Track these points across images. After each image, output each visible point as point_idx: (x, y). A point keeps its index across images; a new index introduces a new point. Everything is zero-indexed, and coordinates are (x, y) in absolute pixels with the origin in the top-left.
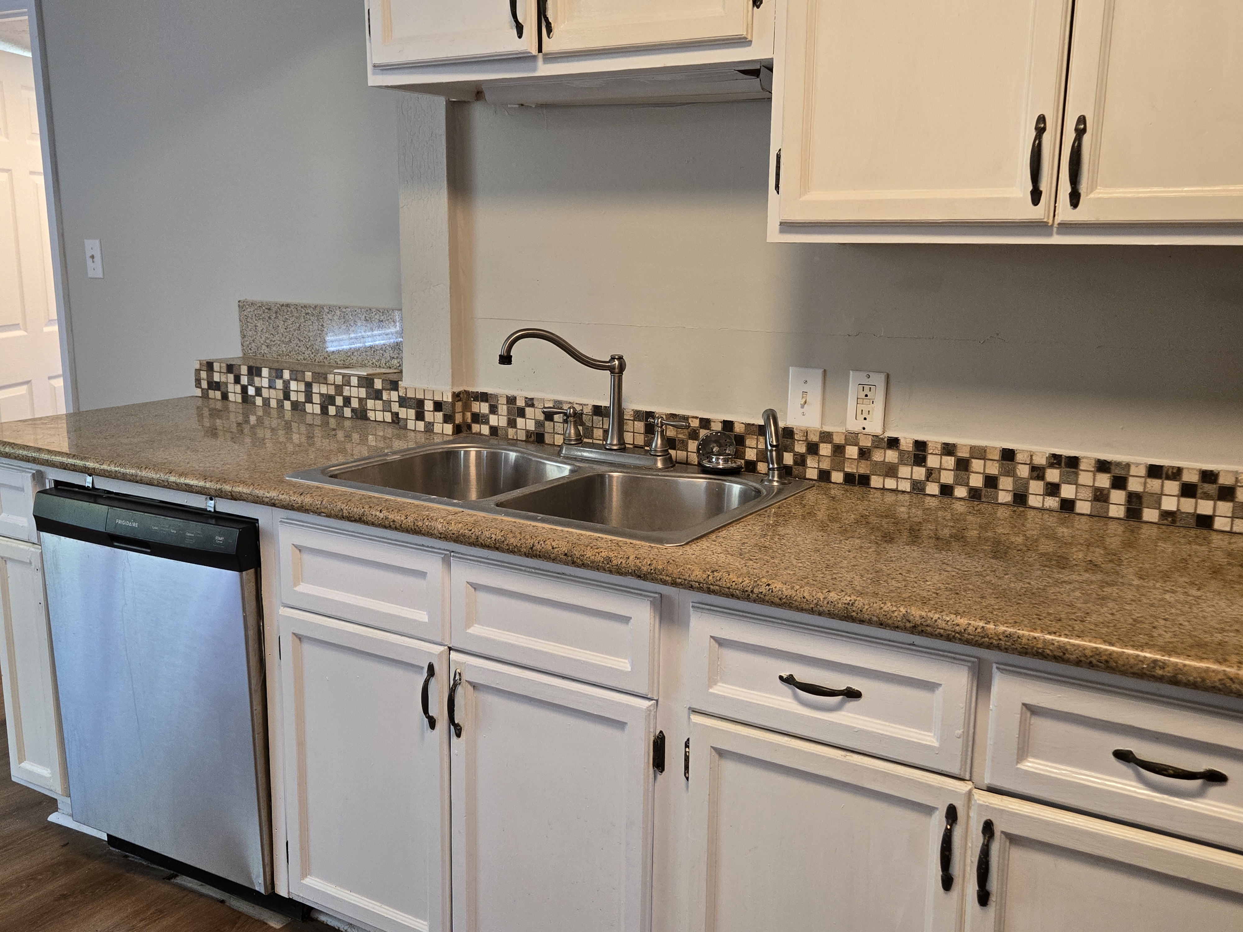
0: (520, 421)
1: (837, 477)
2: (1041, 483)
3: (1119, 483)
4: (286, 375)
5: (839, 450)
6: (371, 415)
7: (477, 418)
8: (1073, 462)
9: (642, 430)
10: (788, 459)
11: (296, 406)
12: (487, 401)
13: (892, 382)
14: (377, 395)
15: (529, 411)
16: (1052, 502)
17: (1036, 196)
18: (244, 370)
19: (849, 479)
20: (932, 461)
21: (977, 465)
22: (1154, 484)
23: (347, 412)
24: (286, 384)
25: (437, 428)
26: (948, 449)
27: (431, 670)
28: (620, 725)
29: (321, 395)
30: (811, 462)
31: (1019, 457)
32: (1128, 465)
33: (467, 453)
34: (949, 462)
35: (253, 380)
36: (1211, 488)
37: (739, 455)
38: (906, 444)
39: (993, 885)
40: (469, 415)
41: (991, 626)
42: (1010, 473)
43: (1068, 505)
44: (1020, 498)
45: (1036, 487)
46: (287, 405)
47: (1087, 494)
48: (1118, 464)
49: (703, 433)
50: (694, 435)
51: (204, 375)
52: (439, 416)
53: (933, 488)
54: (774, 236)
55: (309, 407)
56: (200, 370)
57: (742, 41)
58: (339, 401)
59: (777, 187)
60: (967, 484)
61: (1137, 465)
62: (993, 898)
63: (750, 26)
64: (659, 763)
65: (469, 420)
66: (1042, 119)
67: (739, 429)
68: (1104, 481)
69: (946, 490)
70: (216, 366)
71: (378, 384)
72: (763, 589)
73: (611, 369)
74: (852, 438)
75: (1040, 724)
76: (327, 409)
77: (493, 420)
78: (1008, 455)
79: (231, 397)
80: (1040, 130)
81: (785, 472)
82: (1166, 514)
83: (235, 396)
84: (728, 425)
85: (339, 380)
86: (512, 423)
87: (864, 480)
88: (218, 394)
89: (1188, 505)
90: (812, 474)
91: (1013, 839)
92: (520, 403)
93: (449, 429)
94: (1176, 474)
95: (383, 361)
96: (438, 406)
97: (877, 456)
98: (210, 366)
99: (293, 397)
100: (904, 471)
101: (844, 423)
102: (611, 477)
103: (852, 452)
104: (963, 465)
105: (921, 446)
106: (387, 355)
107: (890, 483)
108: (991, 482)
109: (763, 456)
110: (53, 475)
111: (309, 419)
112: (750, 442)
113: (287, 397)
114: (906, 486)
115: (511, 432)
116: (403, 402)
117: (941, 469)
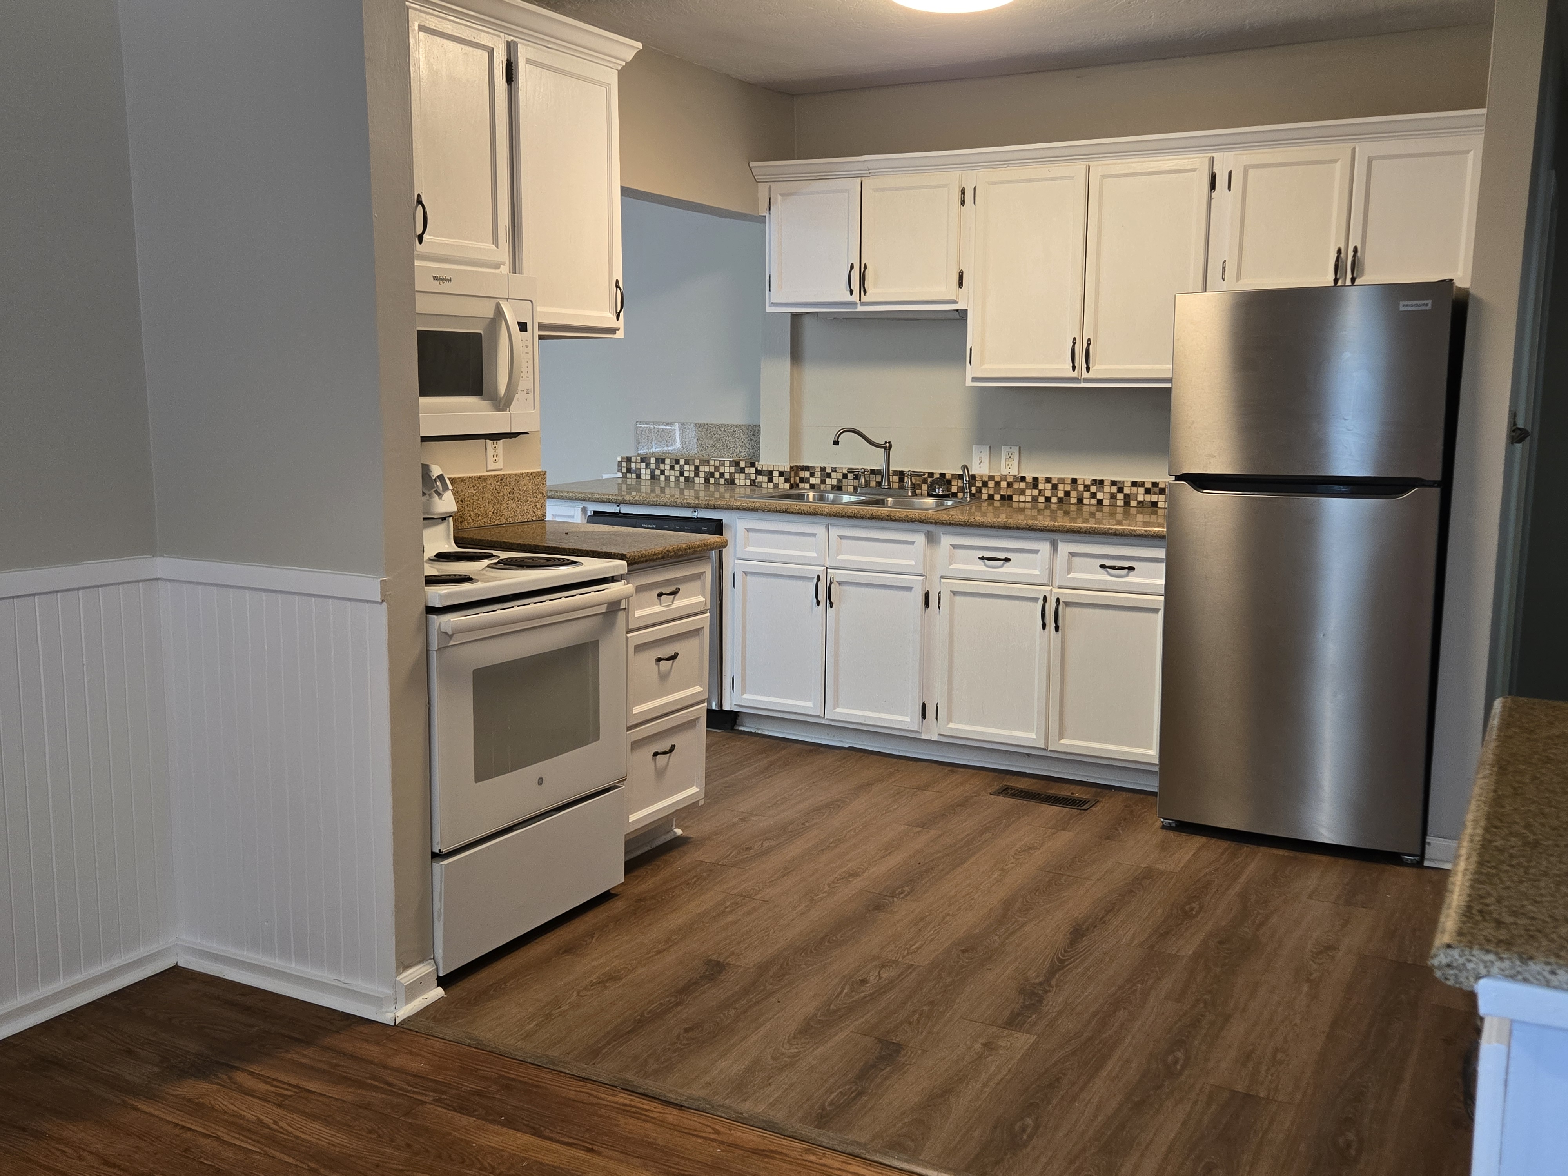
0: (828, 481)
1: (997, 497)
2: (1089, 493)
3: (1120, 490)
4: (682, 462)
5: (998, 484)
6: (737, 482)
7: (802, 480)
8: (1101, 482)
9: (897, 481)
10: (974, 490)
11: (687, 479)
12: (808, 470)
13: (1022, 452)
14: (742, 470)
15: (833, 475)
16: (1094, 501)
17: (1074, 368)
18: (653, 460)
19: (1003, 497)
20: (1041, 486)
21: (1061, 487)
22: (1134, 489)
23: (722, 481)
24: (682, 467)
25: (781, 486)
26: (1048, 480)
27: (819, 578)
28: (910, 589)
29: (705, 472)
30: (984, 491)
31: (1079, 482)
32: (1124, 482)
33: (808, 495)
34: (1049, 486)
35: (659, 466)
36: (1156, 490)
37: (949, 490)
38: (1029, 479)
39: (1060, 623)
40: (797, 479)
41: (1056, 524)
42: (1075, 489)
43: (1100, 502)
44: (1080, 501)
45: (1087, 495)
46: (682, 479)
47: (1108, 496)
48: (1120, 482)
49: (930, 480)
50: (925, 481)
51: (624, 464)
52: (782, 479)
53: (1042, 499)
54: (969, 383)
55: (696, 480)
56: (621, 461)
57: (955, 302)
58: (717, 475)
59: (970, 363)
60: (1057, 496)
61: (1127, 481)
62: (1060, 630)
63: (957, 296)
64: (927, 604)
65: (798, 482)
66: (1075, 339)
67: (948, 477)
68: (1114, 489)
69: (1048, 499)
70: (633, 459)
71: (742, 465)
72: (973, 520)
73: (885, 448)
74: (1004, 478)
75: (1076, 560)
76: (709, 480)
77: (812, 481)
78: (1074, 481)
79: (643, 477)
80: (1074, 343)
81: (973, 495)
82: (1139, 502)
83: (645, 474)
84: (943, 475)
85: (717, 464)
86: (823, 482)
87: (1010, 498)
88: (634, 476)
89: (1148, 498)
90: (985, 496)
91: (1067, 604)
92: (828, 470)
93: (787, 486)
94: (1142, 484)
95: (735, 454)
96: (781, 474)
97: (1016, 486)
98: (629, 460)
99: (686, 474)
100: (1028, 492)
101: (1000, 471)
102: (887, 501)
103: (1004, 484)
104: (1055, 487)
105: (1035, 479)
106: (738, 451)
107: (1022, 498)
108: (1067, 494)
109: (961, 489)
110: (592, 508)
111: (696, 487)
112: (954, 483)
113: (682, 474)
114: (1029, 499)
115: (823, 486)
116: (759, 472)
117: (1045, 489)
